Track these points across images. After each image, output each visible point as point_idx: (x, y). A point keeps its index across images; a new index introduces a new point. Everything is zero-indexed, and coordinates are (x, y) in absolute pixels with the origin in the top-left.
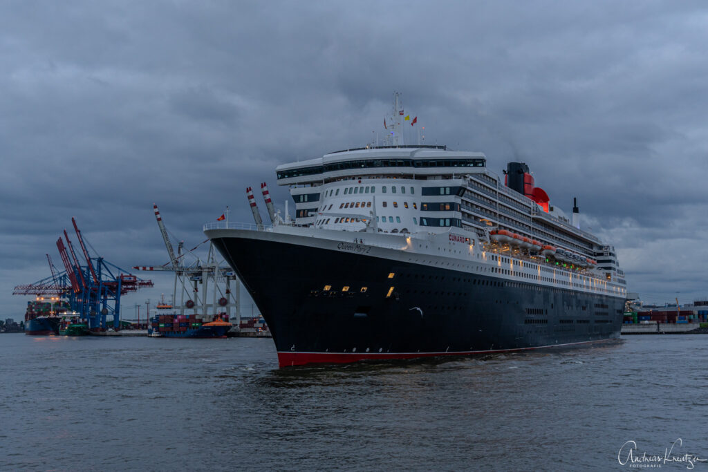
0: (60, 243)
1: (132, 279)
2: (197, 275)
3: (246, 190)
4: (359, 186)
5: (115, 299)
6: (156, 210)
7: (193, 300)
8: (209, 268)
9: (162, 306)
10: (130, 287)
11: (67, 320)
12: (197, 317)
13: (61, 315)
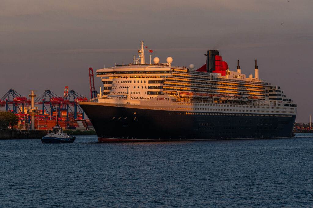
4: (126, 80)
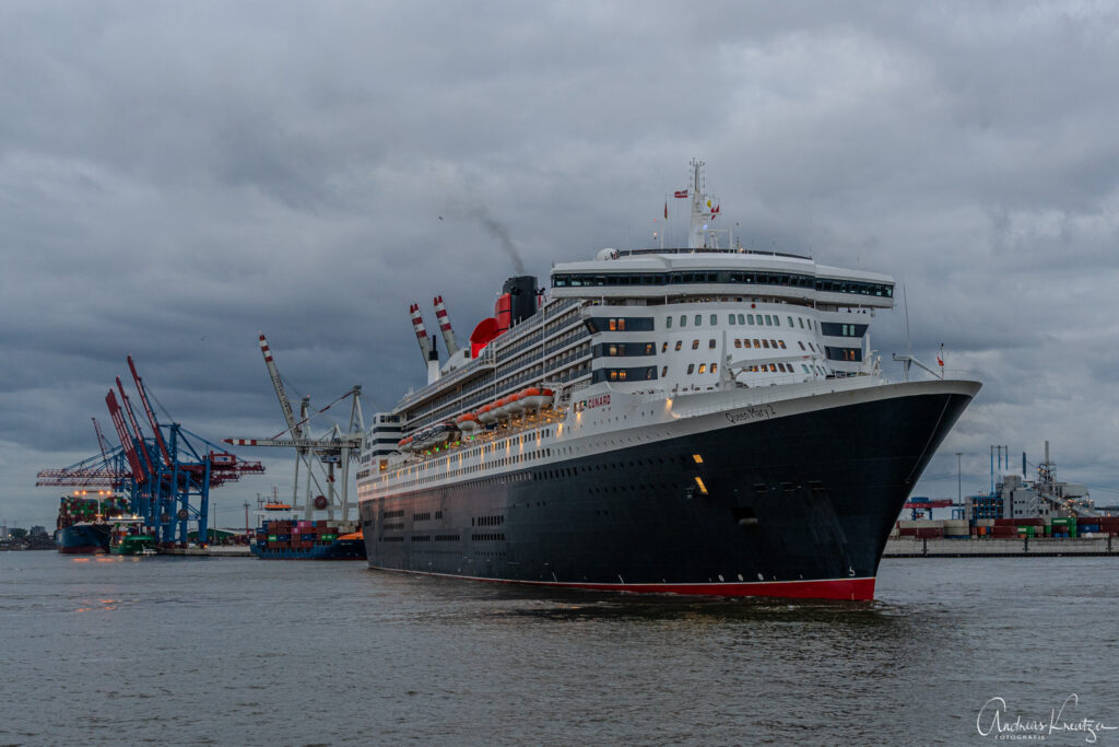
0: (111, 400)
1: (229, 460)
2: (332, 454)
3: (409, 309)
5: (200, 494)
6: (264, 343)
7: (327, 496)
8: (351, 442)
9: (273, 505)
10: (227, 473)
11: (122, 529)
12: (329, 525)
13: (112, 520)
